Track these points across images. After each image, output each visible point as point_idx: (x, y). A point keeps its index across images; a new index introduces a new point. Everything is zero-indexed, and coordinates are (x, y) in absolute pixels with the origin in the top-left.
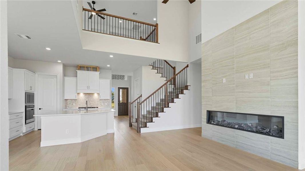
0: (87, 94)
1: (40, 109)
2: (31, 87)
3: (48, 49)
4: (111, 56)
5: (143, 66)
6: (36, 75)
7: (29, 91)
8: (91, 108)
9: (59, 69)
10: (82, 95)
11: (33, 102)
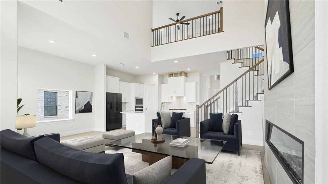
0: (178, 97)
1: (147, 109)
2: (139, 94)
3: (137, 67)
4: (176, 62)
5: (220, 63)
6: (145, 85)
7: (139, 97)
8: (178, 110)
9: (156, 79)
10: (174, 98)
11: (142, 104)
